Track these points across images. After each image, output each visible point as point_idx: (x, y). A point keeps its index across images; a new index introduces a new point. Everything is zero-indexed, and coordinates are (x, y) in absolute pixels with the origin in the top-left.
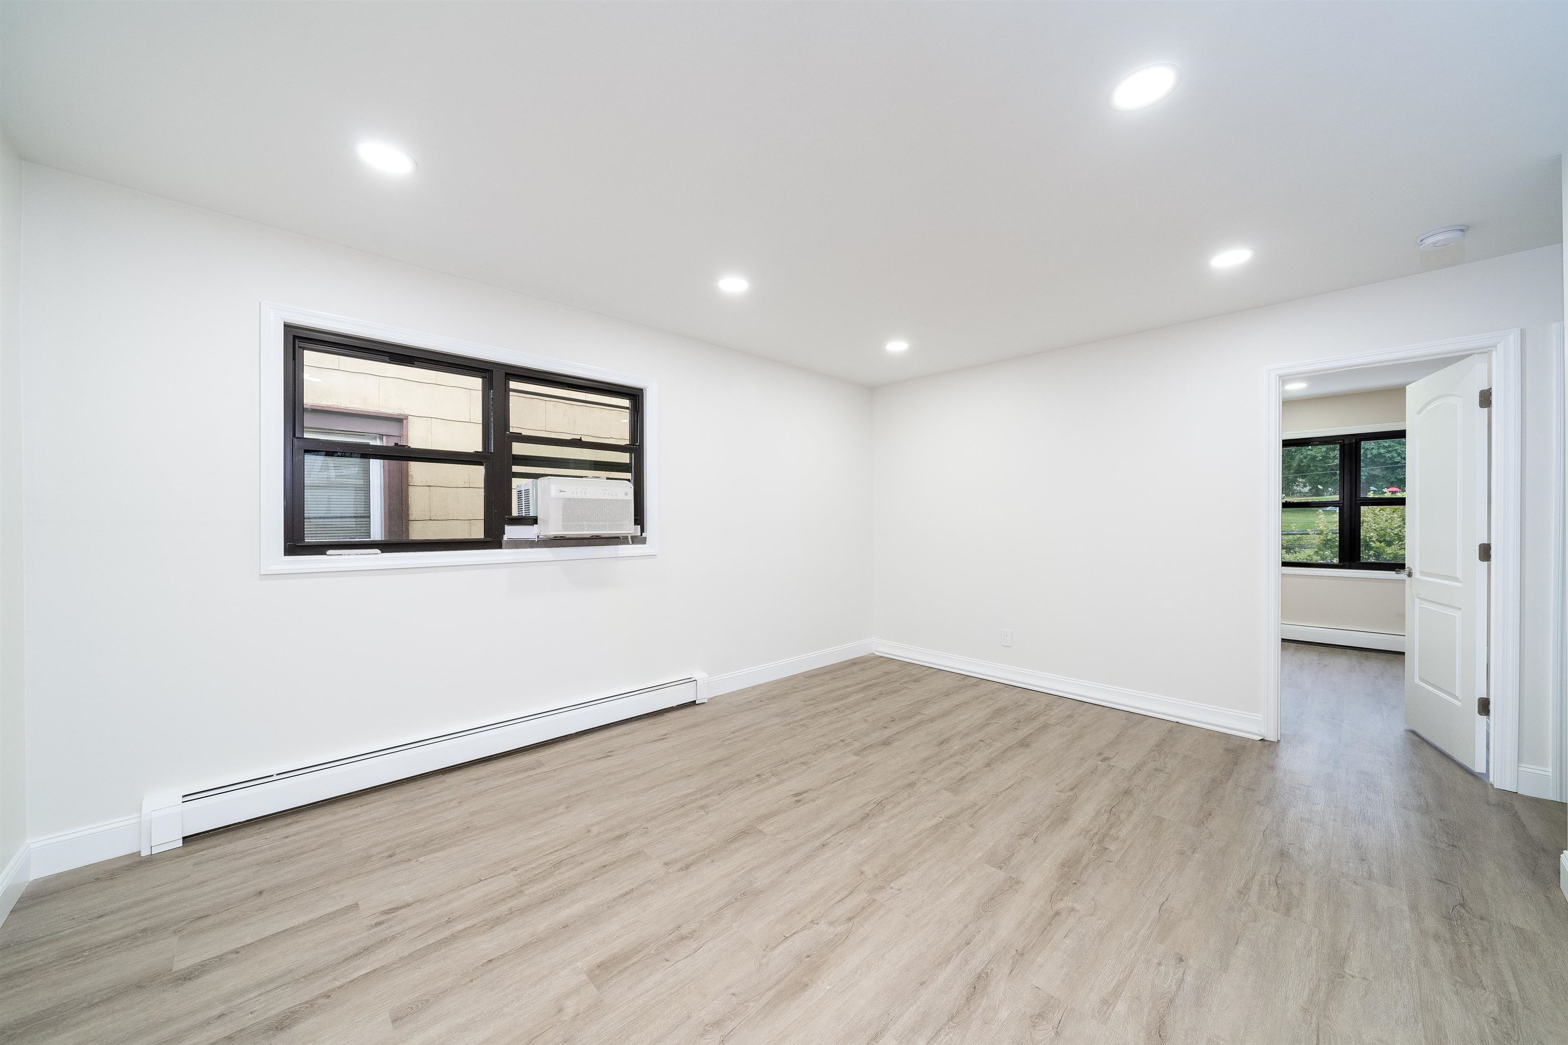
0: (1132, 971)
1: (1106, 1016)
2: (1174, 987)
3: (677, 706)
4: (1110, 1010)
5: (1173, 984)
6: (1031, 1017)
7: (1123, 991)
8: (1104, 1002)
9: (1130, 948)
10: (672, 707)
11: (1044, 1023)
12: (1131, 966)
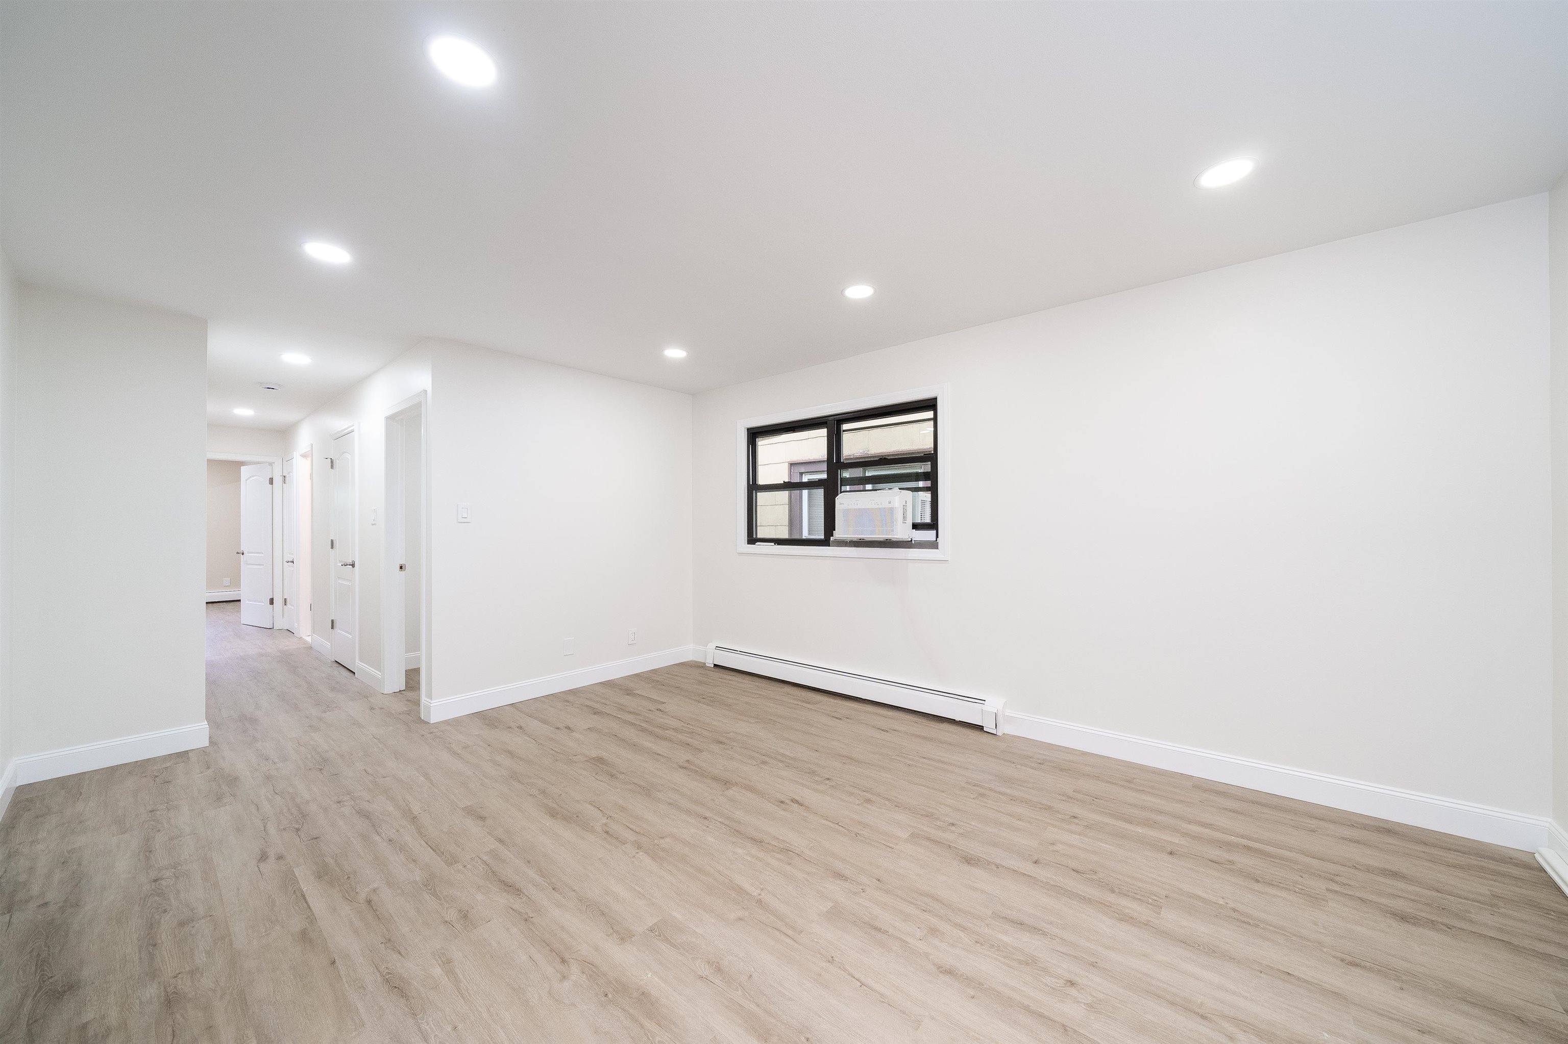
0: (463, 998)
1: (437, 957)
2: (424, 1026)
3: (960, 721)
4: (440, 962)
5: (428, 1027)
6: (468, 911)
7: (449, 979)
8: (449, 961)
9: (489, 1011)
10: (954, 720)
11: (458, 917)
12: (468, 999)
